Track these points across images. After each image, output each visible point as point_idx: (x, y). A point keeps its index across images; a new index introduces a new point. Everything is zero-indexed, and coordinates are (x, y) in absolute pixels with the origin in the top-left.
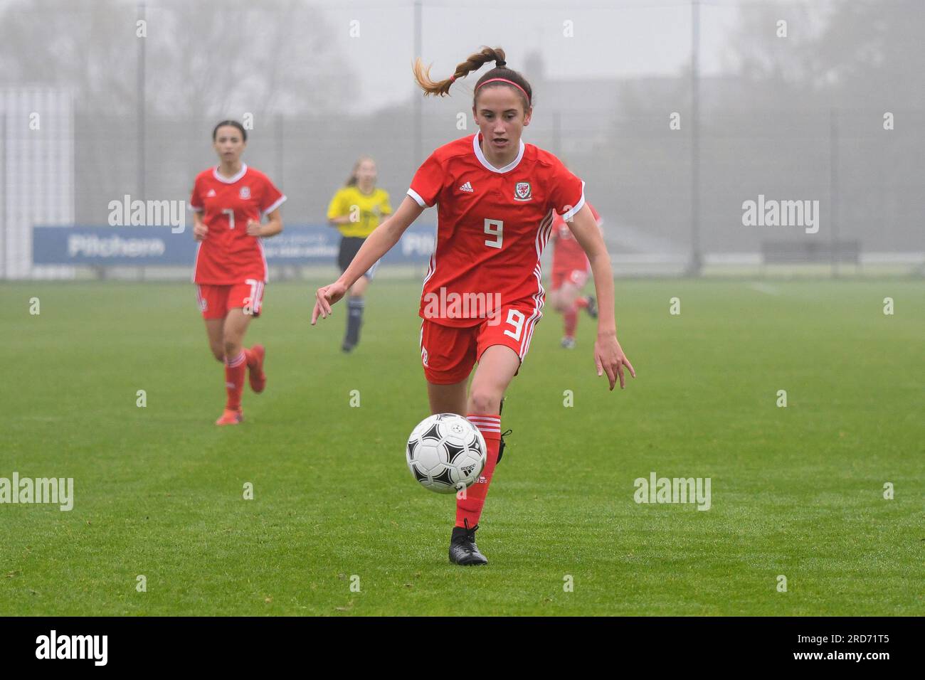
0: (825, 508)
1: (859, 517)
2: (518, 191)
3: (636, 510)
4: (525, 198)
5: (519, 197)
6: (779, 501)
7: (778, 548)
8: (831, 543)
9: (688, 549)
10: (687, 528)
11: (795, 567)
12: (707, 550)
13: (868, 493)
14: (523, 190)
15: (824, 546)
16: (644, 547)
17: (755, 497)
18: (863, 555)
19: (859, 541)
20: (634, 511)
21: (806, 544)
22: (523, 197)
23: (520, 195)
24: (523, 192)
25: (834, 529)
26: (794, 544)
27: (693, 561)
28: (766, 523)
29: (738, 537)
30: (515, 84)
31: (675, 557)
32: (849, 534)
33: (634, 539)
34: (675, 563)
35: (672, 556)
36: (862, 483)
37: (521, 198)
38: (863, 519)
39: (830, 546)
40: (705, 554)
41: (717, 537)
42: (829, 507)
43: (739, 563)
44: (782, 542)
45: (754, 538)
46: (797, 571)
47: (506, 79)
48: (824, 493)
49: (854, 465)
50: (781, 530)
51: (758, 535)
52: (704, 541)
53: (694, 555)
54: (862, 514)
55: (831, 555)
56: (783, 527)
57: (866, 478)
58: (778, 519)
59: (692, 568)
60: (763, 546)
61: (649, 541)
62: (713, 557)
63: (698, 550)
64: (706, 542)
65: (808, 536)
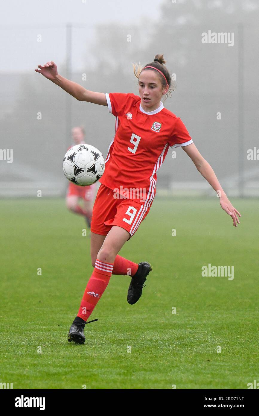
0: (148, 340)
1: (169, 346)
2: (154, 126)
3: (31, 341)
4: (156, 130)
5: (153, 128)
6: (119, 336)
7: (118, 365)
8: (151, 362)
9: (62, 366)
10: (62, 353)
11: (129, 377)
12: (74, 367)
13: (174, 331)
14: (157, 126)
15: (147, 364)
16: (35, 365)
17: (104, 334)
18: (171, 370)
19: (168, 361)
20: (29, 342)
21: (136, 363)
22: (155, 129)
23: (154, 128)
24: (156, 127)
25: (153, 354)
26: (128, 363)
27: (66, 374)
28: (111, 350)
29: (94, 359)
30: (159, 71)
31: (55, 371)
32: (163, 356)
33: (29, 360)
34: (55, 374)
35: (53, 370)
36: (171, 325)
37: (154, 130)
38: (171, 348)
39: (151, 364)
40: (73, 369)
41: (81, 359)
42: (151, 340)
43: (94, 375)
44: (121, 362)
45: (103, 359)
46: (130, 379)
47: (154, 67)
48: (148, 332)
49: (166, 314)
50: (120, 354)
51: (106, 357)
52: (73, 361)
53: (67, 369)
54: (171, 344)
55: (151, 370)
56: (122, 352)
57: (173, 322)
58: (118, 347)
59: (65, 377)
60: (109, 364)
61: (38, 361)
62: (78, 371)
63: (69, 366)
64: (74, 361)
65: (137, 358)
